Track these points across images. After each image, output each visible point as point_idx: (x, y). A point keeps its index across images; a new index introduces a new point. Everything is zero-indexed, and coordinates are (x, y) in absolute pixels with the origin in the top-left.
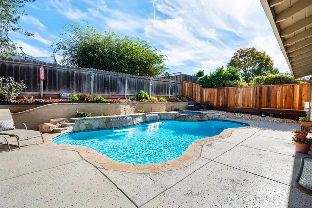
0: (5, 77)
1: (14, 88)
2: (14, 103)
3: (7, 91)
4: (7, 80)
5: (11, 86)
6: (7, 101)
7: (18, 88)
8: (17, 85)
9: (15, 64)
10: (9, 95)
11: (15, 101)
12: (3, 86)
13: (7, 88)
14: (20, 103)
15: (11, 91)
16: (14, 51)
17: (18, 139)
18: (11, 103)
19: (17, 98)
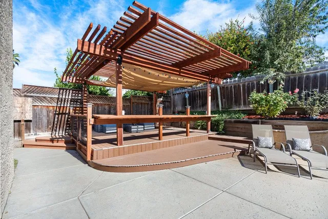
0: (309, 90)
1: (318, 102)
2: (316, 120)
3: (309, 105)
4: (310, 93)
5: (314, 100)
6: (309, 117)
7: (323, 101)
8: (322, 98)
9: (321, 73)
10: (312, 110)
11: (318, 117)
12: (306, 99)
13: (308, 101)
14: (323, 120)
15: (314, 106)
16: (322, 57)
17: (310, 166)
18: (312, 120)
19: (321, 114)
